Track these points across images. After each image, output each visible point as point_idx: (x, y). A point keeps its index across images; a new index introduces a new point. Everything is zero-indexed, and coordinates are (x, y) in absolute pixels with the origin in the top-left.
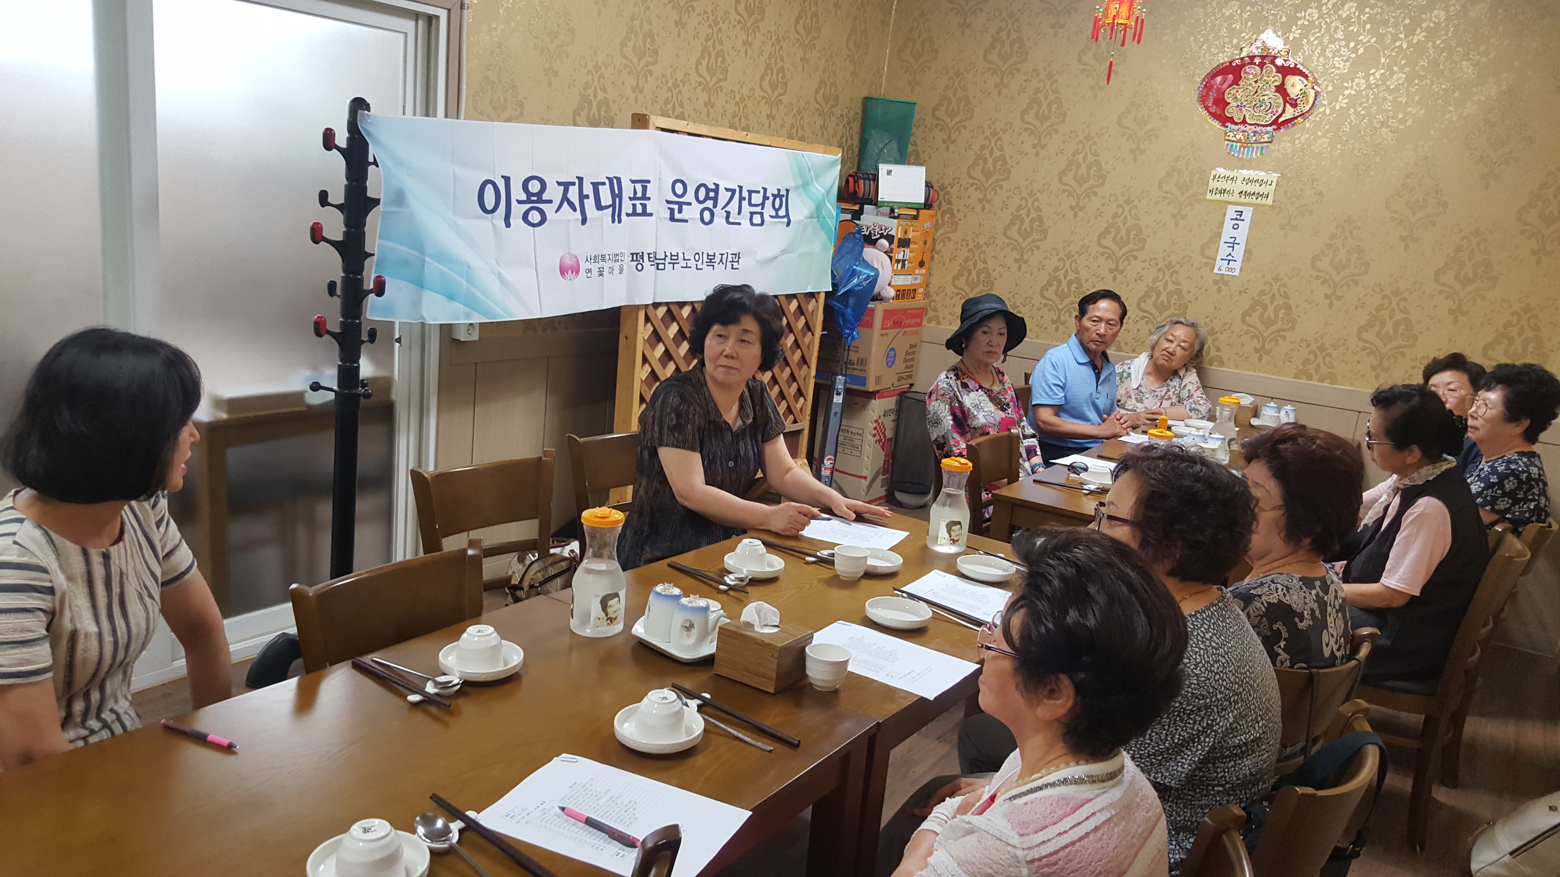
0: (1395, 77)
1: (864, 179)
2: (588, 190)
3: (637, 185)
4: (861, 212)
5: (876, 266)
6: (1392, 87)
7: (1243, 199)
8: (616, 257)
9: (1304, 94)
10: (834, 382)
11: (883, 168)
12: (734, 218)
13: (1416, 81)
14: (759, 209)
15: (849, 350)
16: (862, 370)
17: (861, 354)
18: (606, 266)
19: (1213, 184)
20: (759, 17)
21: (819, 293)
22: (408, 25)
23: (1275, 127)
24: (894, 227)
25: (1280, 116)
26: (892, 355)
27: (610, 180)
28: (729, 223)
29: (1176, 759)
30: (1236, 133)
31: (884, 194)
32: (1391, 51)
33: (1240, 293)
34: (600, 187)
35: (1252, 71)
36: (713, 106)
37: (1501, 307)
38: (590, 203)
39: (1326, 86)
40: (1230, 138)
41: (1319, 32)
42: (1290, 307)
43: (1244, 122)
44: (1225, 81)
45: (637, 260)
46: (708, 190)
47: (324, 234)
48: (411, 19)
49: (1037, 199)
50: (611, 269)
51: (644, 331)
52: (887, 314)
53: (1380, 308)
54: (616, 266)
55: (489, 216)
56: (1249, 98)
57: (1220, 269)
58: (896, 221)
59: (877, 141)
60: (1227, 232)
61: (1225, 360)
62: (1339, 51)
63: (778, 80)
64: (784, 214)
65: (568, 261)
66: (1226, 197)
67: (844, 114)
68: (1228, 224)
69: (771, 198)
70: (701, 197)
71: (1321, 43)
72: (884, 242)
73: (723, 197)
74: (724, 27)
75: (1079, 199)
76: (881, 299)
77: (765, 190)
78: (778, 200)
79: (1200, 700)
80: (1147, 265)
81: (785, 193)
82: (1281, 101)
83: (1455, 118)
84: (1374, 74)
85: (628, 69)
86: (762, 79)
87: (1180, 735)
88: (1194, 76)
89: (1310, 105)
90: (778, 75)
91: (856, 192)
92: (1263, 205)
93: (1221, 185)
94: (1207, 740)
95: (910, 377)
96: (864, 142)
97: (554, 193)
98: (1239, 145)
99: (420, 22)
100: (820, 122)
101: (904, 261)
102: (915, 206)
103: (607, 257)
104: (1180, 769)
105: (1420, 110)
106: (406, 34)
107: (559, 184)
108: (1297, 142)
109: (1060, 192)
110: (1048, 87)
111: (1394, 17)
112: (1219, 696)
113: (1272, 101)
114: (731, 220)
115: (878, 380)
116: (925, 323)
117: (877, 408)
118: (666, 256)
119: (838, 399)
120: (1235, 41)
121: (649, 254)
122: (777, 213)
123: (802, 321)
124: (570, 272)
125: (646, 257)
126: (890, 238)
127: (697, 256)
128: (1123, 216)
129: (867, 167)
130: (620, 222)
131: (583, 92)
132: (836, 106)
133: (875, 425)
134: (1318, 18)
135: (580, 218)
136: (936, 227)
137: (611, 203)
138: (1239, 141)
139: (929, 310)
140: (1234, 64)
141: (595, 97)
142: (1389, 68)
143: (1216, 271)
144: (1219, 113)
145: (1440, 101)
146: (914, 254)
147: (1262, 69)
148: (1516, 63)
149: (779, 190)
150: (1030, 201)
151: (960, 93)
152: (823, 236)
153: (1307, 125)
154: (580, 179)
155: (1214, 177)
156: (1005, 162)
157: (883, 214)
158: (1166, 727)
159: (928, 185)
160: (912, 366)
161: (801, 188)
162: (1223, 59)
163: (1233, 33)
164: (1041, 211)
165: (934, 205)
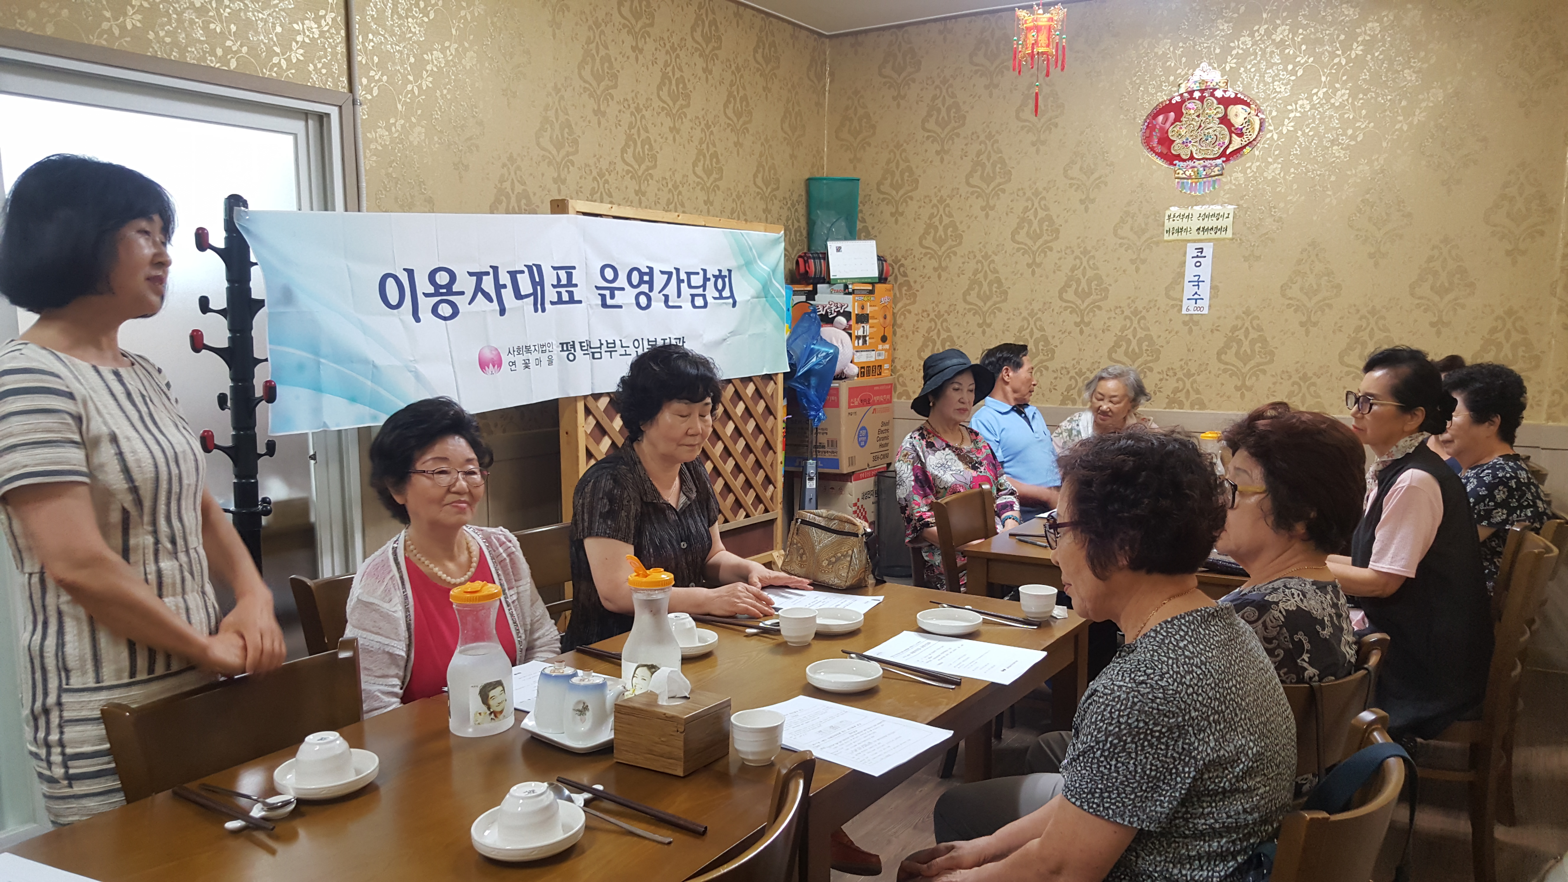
0: (1339, 93)
1: (814, 258)
2: (505, 279)
3: (559, 272)
4: (815, 292)
5: (835, 344)
6: (1337, 104)
7: (1201, 236)
8: (543, 348)
9: (1248, 122)
10: (805, 467)
11: (832, 246)
12: (675, 302)
13: (1361, 96)
14: (700, 291)
15: (817, 433)
16: (833, 452)
17: (831, 435)
18: (532, 357)
19: (1168, 225)
20: (684, 103)
21: (777, 374)
22: (298, 126)
23: (1224, 159)
24: (850, 303)
25: (1227, 147)
26: (864, 434)
27: (529, 268)
28: (668, 306)
29: (1152, 796)
30: (1183, 169)
31: (836, 272)
32: (1331, 69)
33: (1212, 331)
34: (518, 276)
35: (1192, 107)
36: (644, 194)
37: (1483, 312)
38: (508, 294)
39: (1270, 112)
40: (1180, 176)
41: (1255, 59)
42: (1266, 340)
43: (1192, 158)
44: (1166, 120)
45: (568, 350)
46: (642, 274)
47: (205, 342)
48: (299, 119)
49: (993, 261)
50: (539, 362)
51: (585, 426)
52: (853, 392)
53: (1359, 329)
54: (544, 357)
55: (395, 311)
56: (1194, 133)
57: (1188, 309)
58: (851, 297)
59: (824, 220)
60: (1190, 271)
61: (1206, 401)
62: (1277, 75)
63: (712, 165)
64: (729, 295)
65: (488, 355)
66: (1184, 236)
67: (787, 196)
68: (1190, 262)
69: (713, 280)
70: (635, 281)
71: (1258, 70)
72: (842, 320)
73: (659, 280)
74: (647, 114)
75: (1034, 255)
76: (845, 378)
77: (705, 271)
78: (720, 281)
79: (1170, 718)
80: (1113, 314)
81: (727, 274)
82: (1226, 132)
83: (1405, 128)
84: (1316, 94)
85: (547, 160)
86: (695, 165)
87: (1152, 764)
88: (1135, 118)
89: (1256, 133)
90: (711, 160)
91: (807, 272)
92: (1224, 239)
93: (1178, 224)
94: (1187, 769)
95: (887, 456)
96: (811, 224)
97: (464, 283)
98: (1190, 181)
99: (310, 122)
100: (762, 205)
101: (864, 337)
102: (870, 280)
103: (533, 348)
104: (1159, 809)
105: (1369, 123)
106: (296, 136)
107: (471, 274)
108: (1249, 171)
109: (1015, 251)
110: (989, 148)
111: (1328, 35)
112: (1193, 714)
113: (1217, 134)
114: (670, 304)
115: (852, 461)
116: (895, 400)
117: (854, 490)
118: (602, 344)
119: (811, 485)
120: (1172, 78)
121: (581, 343)
122: (721, 294)
123: (761, 405)
124: (491, 365)
125: (577, 346)
126: (847, 315)
127: (636, 342)
128: (1082, 268)
129: (817, 248)
130: (543, 310)
131: (499, 186)
132: (778, 188)
133: (854, 509)
134: (1252, 45)
135: (498, 308)
136: (895, 300)
137: (531, 291)
138: (1190, 177)
139: (898, 386)
140: (1174, 102)
141: (513, 190)
142: (1331, 85)
143: (1184, 312)
144: (1165, 152)
145: (1388, 113)
146: (875, 329)
147: (1203, 103)
148: (1459, 66)
149: (720, 271)
150: (986, 264)
151: (903, 165)
152: (774, 316)
153: (1257, 153)
154: (495, 269)
155: (1169, 216)
156: (956, 228)
157: (838, 292)
158: (1133, 755)
159: (881, 259)
160: (887, 445)
161: (745, 268)
162: (1162, 98)
163: (1168, 71)
164: (998, 272)
165: (889, 279)
